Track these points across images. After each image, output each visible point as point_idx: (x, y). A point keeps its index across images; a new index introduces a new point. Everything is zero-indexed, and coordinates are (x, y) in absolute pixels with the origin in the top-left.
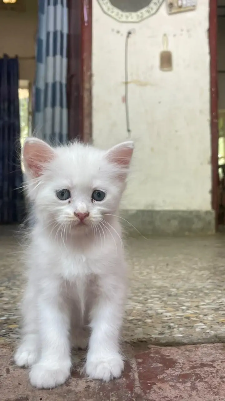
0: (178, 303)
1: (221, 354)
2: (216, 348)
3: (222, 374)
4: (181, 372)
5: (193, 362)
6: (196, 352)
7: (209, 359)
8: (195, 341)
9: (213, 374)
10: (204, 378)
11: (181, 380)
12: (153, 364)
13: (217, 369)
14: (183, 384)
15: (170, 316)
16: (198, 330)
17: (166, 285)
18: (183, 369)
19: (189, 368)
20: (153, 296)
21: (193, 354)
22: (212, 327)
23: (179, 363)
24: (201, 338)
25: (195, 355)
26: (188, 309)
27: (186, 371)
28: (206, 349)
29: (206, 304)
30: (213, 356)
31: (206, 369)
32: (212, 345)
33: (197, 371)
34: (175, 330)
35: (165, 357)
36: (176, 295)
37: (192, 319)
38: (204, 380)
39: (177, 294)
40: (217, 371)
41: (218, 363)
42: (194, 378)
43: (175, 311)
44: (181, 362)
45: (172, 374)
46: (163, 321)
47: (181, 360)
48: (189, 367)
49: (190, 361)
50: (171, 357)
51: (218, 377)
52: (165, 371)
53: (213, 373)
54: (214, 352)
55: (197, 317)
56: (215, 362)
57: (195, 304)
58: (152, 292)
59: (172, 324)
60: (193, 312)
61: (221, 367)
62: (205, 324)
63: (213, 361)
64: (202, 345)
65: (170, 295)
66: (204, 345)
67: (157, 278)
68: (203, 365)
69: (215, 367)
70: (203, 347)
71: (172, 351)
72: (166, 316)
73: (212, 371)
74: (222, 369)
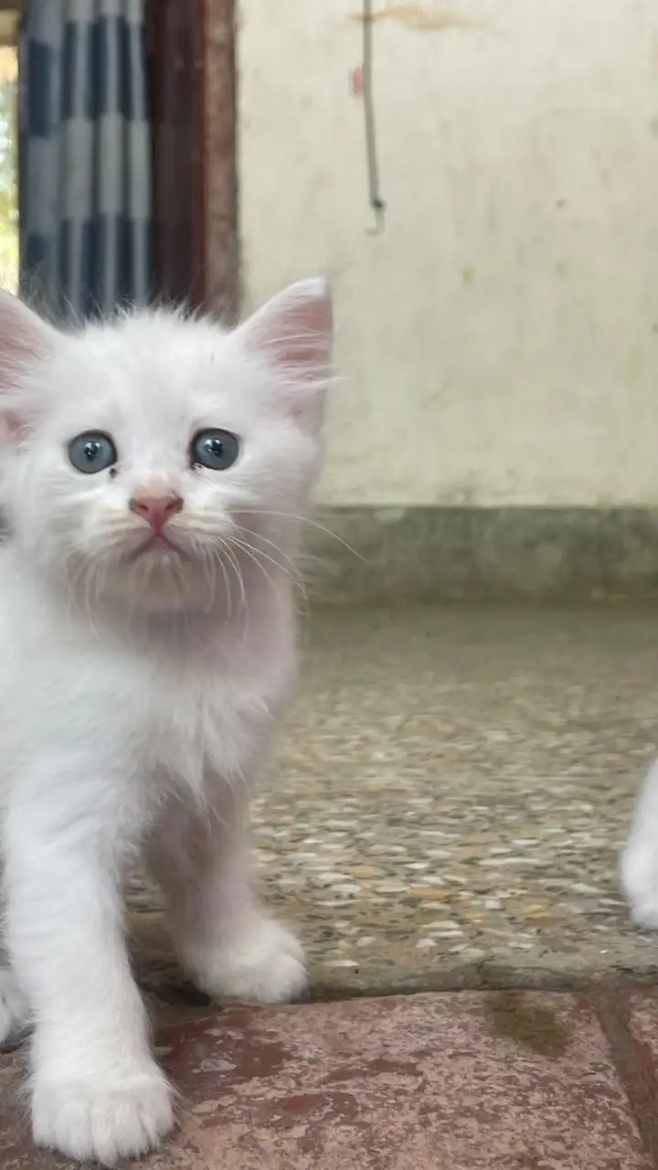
0: (409, 848)
1: (464, 1027)
2: (454, 1009)
3: (432, 1098)
4: (289, 1091)
5: (348, 1056)
6: (376, 1021)
7: (412, 1047)
8: (396, 984)
9: (402, 1098)
10: (365, 1109)
11: (277, 1117)
12: (203, 1063)
13: (426, 1082)
14: (277, 1132)
15: (351, 896)
16: (427, 943)
17: (405, 783)
18: (303, 1079)
19: (327, 1077)
20: (332, 823)
21: (365, 1028)
22: (480, 934)
23: (300, 1059)
24: (421, 972)
25: (372, 1031)
26: (430, 872)
27: (309, 1086)
28: (417, 1010)
29: (511, 852)
30: (433, 1035)
31: (386, 1078)
32: (446, 997)
33: (351, 1086)
34: (342, 943)
35: (255, 1038)
36: (420, 821)
37: (425, 905)
38: (360, 1118)
39: (422, 816)
40: (421, 1089)
41: (440, 1061)
42: (327, 1109)
43: (380, 878)
44: (307, 1055)
45: (255, 1097)
46: (315, 912)
47: (310, 1050)
48: (327, 1074)
49: (340, 1054)
50: (283, 1037)
51: (412, 1108)
52: (235, 1087)
53: (405, 1093)
54: (444, 1022)
55: (448, 900)
56: (429, 1058)
57: (468, 853)
58: (334, 810)
59: (340, 925)
60: (446, 880)
61: (440, 1073)
62: (461, 922)
63: (422, 1054)
64: (410, 998)
65: (393, 822)
66: (418, 998)
67: (390, 759)
68: (381, 1065)
69: (421, 1073)
70: (412, 1004)
71: (293, 1019)
72: (338, 897)
73: (404, 1086)
74: (442, 1082)
